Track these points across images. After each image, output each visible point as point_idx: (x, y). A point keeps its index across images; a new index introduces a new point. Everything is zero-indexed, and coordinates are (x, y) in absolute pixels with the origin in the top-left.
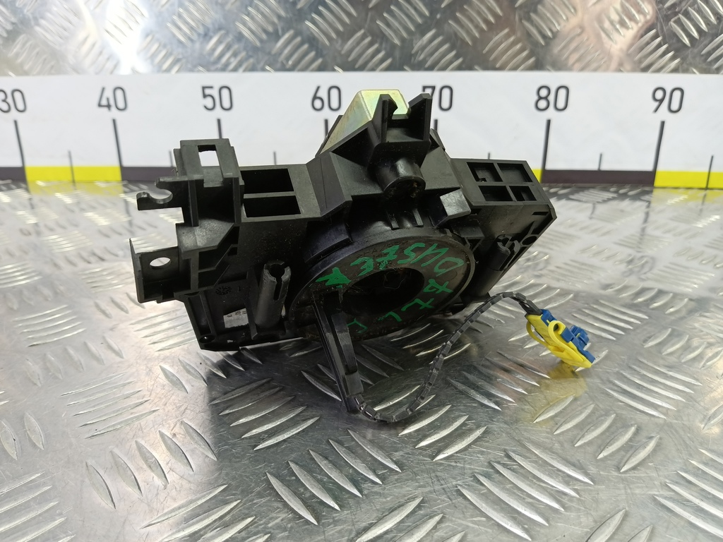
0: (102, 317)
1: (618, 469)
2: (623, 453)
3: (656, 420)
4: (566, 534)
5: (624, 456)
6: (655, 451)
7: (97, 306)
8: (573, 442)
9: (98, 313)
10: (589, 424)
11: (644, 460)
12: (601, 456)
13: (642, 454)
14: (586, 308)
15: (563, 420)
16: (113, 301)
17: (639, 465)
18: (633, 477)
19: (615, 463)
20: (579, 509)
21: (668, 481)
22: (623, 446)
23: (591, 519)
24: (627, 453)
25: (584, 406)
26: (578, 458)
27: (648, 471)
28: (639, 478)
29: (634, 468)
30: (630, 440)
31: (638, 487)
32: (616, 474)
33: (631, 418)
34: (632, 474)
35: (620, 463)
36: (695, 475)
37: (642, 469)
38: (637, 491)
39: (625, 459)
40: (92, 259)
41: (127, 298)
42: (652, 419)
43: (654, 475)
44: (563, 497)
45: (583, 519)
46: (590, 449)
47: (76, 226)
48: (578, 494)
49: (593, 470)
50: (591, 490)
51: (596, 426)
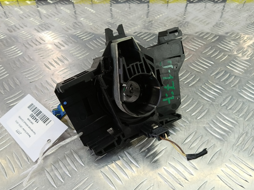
0: (48, 69)
1: (196, 118)
2: (198, 113)
3: (209, 102)
4: (181, 138)
5: (198, 115)
6: (207, 113)
7: (45, 65)
8: (185, 111)
9: (47, 68)
10: (190, 104)
11: (204, 116)
12: (192, 115)
13: (203, 114)
14: (195, 60)
15: (184, 103)
16: (50, 63)
17: (202, 117)
18: (199, 121)
19: (195, 117)
20: (185, 131)
21: (208, 122)
22: (198, 112)
23: (187, 133)
24: (199, 114)
25: (190, 98)
26: (186, 116)
27: (204, 119)
28: (201, 121)
29: (200, 118)
30: (201, 110)
31: (201, 124)
32: (195, 120)
33: (202, 102)
34: (199, 120)
35: (197, 117)
36: (216, 120)
37: (202, 118)
38: (200, 125)
39: (199, 115)
40: (37, 43)
41: (53, 61)
42: (208, 102)
43: (205, 120)
44: (181, 127)
45: (185, 133)
46: (189, 113)
47: (26, 26)
48: (185, 126)
49: (189, 119)
50: (188, 125)
51: (192, 105)
